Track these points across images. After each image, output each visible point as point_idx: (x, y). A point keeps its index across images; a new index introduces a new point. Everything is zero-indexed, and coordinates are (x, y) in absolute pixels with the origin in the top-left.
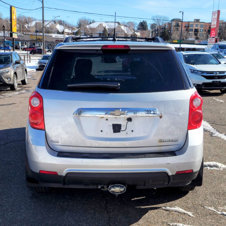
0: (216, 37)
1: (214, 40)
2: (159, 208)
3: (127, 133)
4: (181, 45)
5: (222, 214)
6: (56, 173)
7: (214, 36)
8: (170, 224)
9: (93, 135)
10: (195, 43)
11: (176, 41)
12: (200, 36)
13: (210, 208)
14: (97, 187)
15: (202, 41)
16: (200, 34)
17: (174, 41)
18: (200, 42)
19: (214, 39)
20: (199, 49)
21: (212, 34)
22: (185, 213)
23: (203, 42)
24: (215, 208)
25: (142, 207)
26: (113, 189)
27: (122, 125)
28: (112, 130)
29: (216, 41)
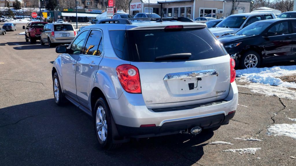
0: (114, 7)
1: (113, 10)
2: (207, 144)
3: (198, 89)
4: (77, 14)
5: (247, 140)
6: (155, 125)
7: (112, 6)
8: (225, 151)
9: (178, 93)
10: (86, 12)
11: (67, 10)
12: (87, 4)
13: (237, 138)
14: (179, 132)
15: (92, 10)
16: (88, 2)
17: (64, 10)
18: (91, 11)
19: (112, 8)
20: (91, 17)
21: (110, 4)
22: (226, 144)
23: (94, 11)
24: (240, 137)
25: (196, 145)
26: (194, 131)
27: (194, 84)
28: (189, 88)
29: (115, 11)
